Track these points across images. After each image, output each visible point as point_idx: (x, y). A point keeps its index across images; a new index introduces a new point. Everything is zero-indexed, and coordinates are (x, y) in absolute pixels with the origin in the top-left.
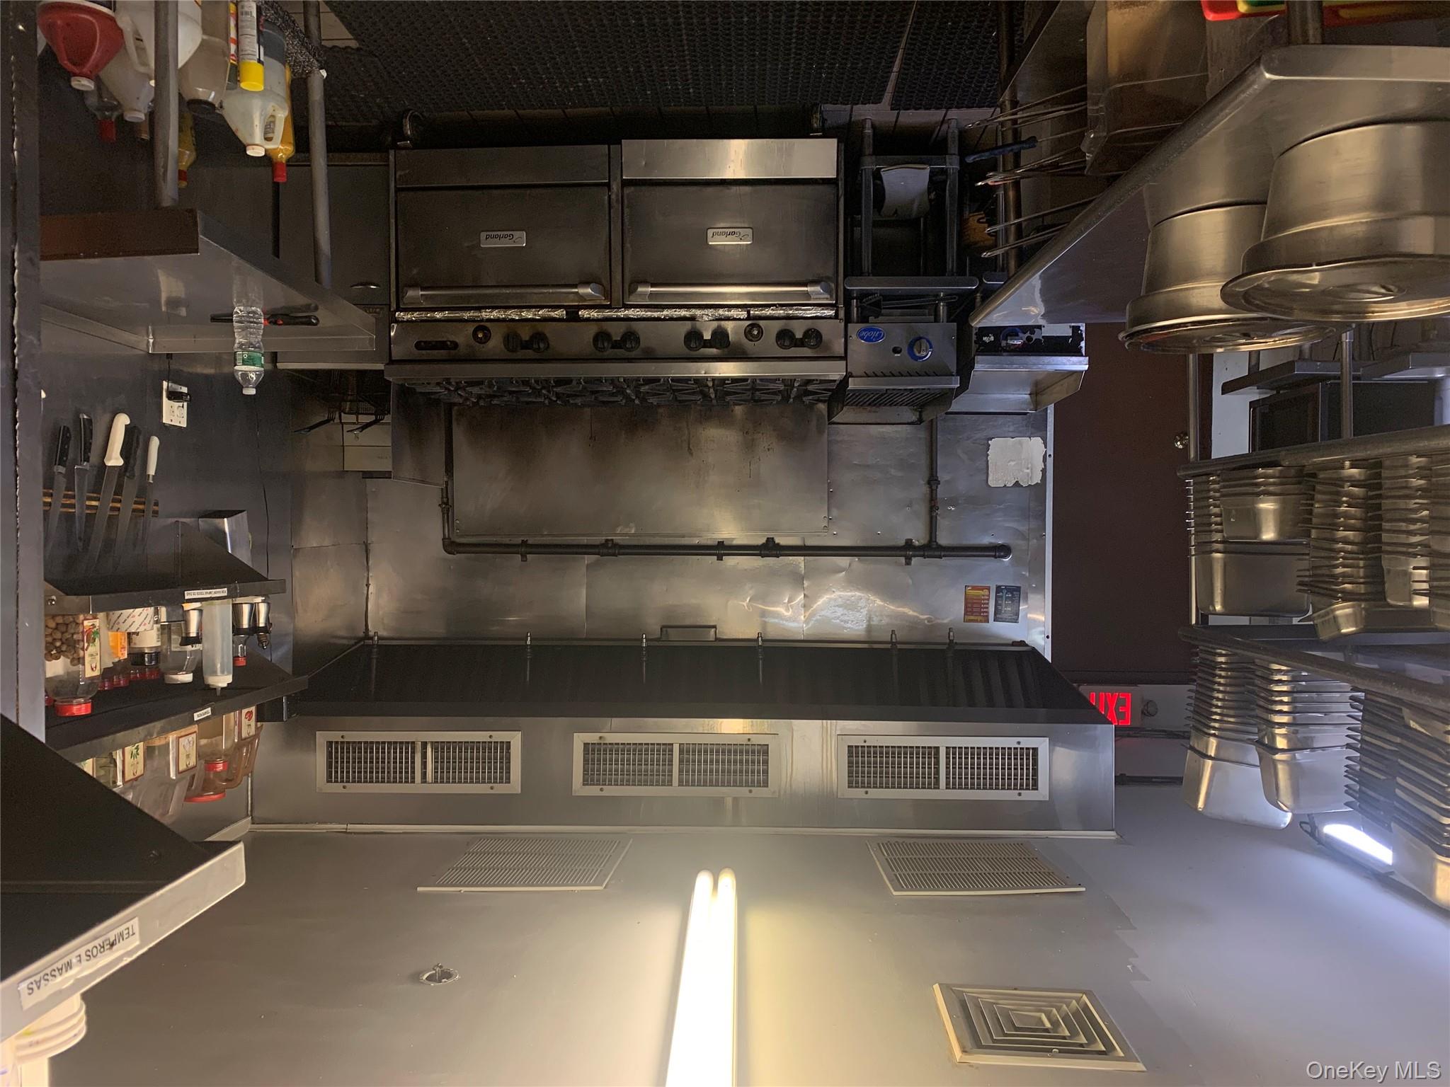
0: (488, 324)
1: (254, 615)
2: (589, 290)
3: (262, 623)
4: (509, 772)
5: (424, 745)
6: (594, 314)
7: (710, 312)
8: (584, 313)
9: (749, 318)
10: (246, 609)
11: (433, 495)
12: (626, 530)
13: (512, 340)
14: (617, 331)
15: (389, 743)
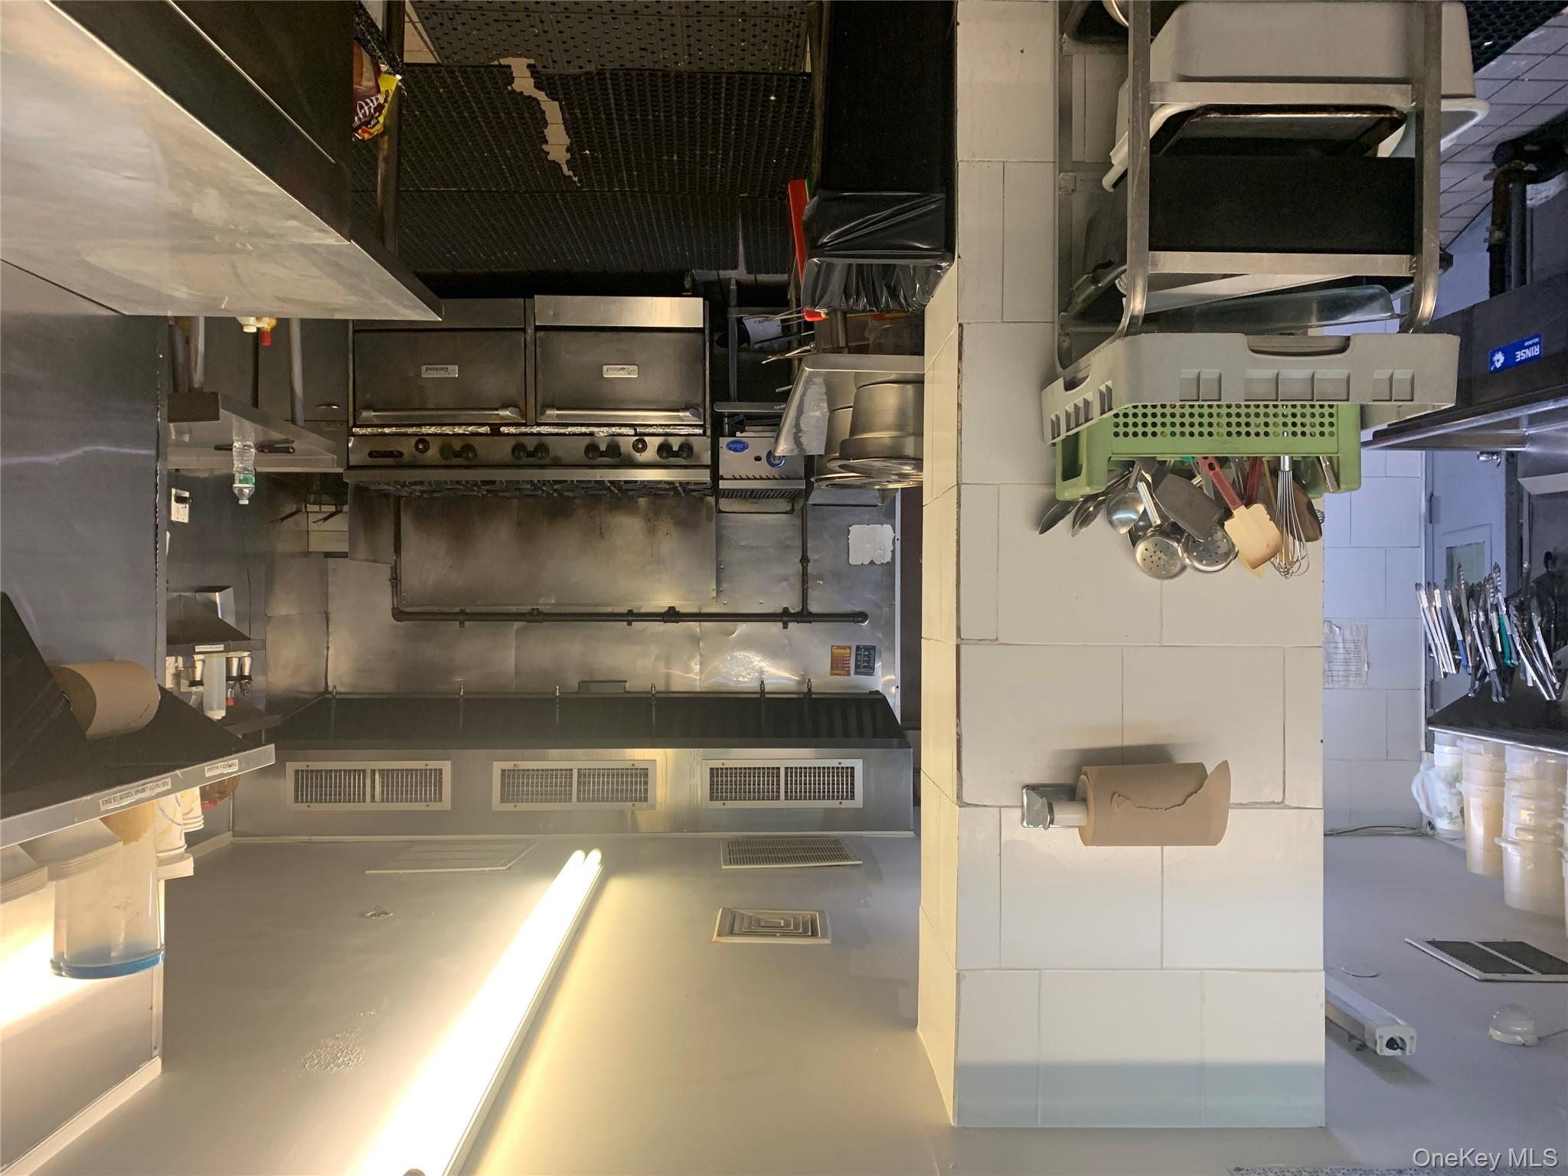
0: (427, 438)
1: (241, 667)
2: (508, 413)
3: (247, 673)
4: (441, 793)
5: (373, 772)
6: (512, 430)
7: (605, 429)
8: (504, 429)
9: (636, 434)
10: (235, 662)
11: (385, 571)
12: (548, 601)
13: (445, 450)
14: (531, 444)
15: (345, 771)
